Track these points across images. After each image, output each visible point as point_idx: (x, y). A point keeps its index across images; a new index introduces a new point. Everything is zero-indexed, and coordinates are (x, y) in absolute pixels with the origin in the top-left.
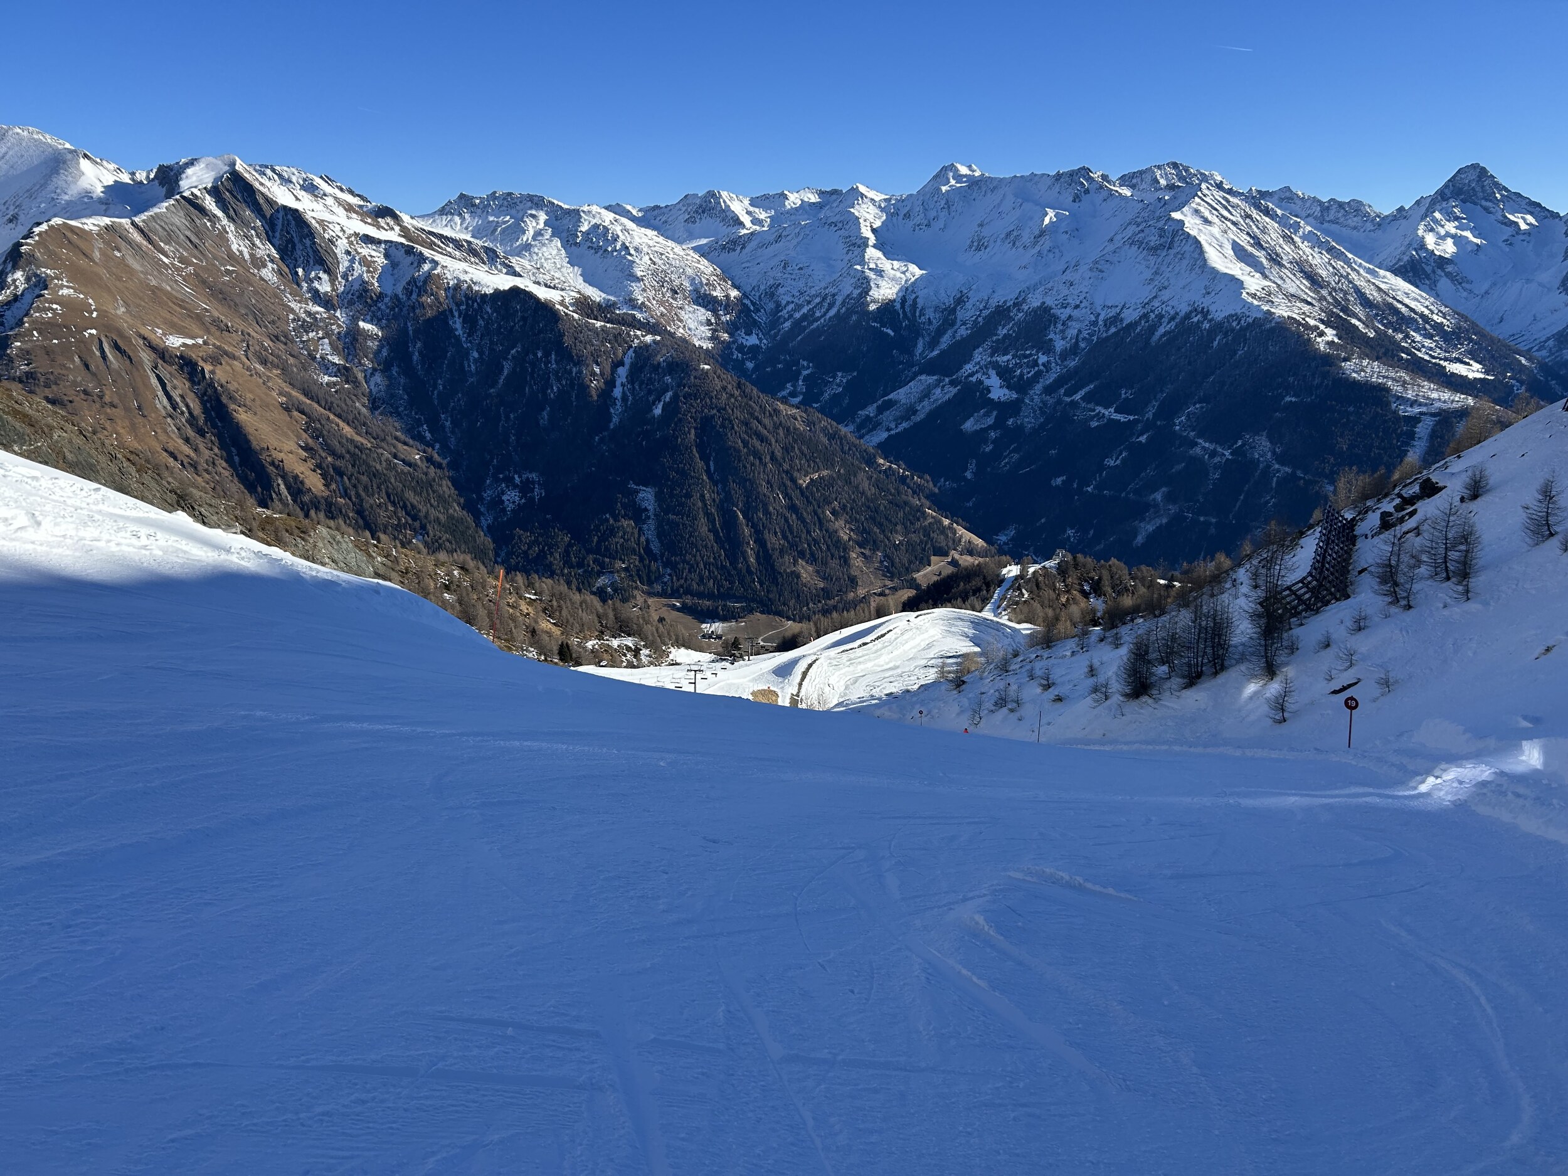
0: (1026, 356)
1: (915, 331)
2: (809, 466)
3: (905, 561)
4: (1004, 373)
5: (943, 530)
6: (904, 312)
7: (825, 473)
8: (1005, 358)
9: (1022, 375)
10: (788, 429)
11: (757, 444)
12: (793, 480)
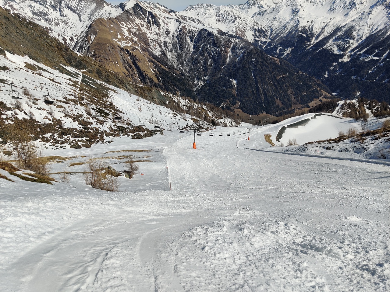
0: (346, 41)
1: (312, 35)
2: (279, 74)
3: (306, 100)
4: (338, 46)
5: (317, 91)
6: (309, 30)
7: (284, 75)
8: (340, 42)
9: (344, 47)
10: (274, 63)
11: (265, 67)
12: (275, 78)
